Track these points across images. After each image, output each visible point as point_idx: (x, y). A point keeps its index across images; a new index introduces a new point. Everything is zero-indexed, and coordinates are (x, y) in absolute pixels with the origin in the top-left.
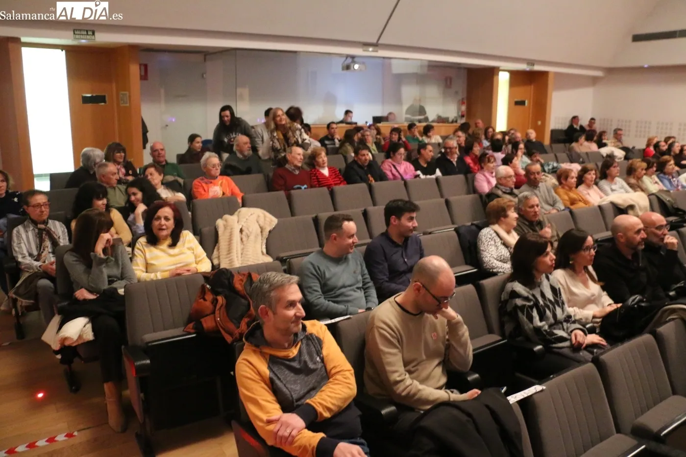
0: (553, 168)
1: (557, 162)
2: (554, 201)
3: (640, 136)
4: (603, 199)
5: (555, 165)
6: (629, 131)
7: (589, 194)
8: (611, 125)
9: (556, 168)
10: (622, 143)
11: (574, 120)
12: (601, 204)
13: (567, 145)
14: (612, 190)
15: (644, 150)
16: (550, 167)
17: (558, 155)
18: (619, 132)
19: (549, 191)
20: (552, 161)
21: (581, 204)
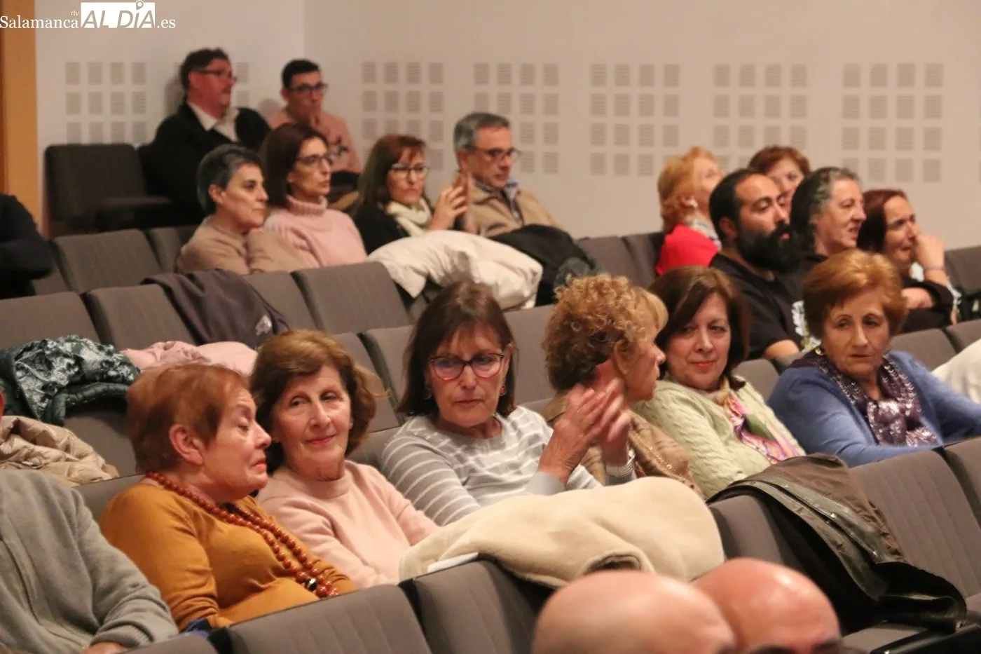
0: (81, 379)
1: (104, 337)
2: (100, 594)
3: (622, 165)
4: (424, 542)
5: (92, 355)
6: (552, 134)
7: (335, 531)
8: (437, 103)
9: (102, 375)
10: (513, 206)
11: (193, 77)
12: (416, 573)
13: (164, 234)
14: (481, 485)
15: (656, 241)
16: (59, 375)
17: (103, 295)
18: (492, 138)
19: (60, 522)
20: (64, 331)
21: (289, 591)
